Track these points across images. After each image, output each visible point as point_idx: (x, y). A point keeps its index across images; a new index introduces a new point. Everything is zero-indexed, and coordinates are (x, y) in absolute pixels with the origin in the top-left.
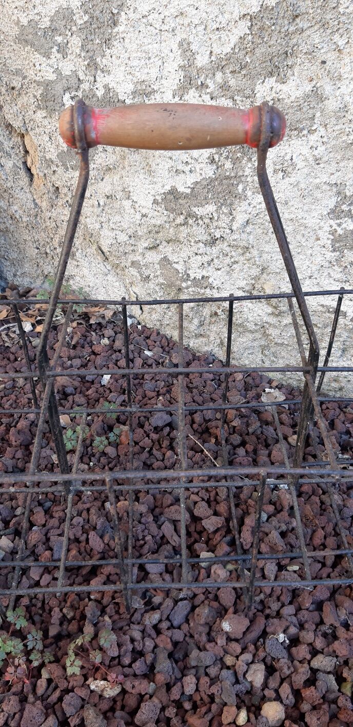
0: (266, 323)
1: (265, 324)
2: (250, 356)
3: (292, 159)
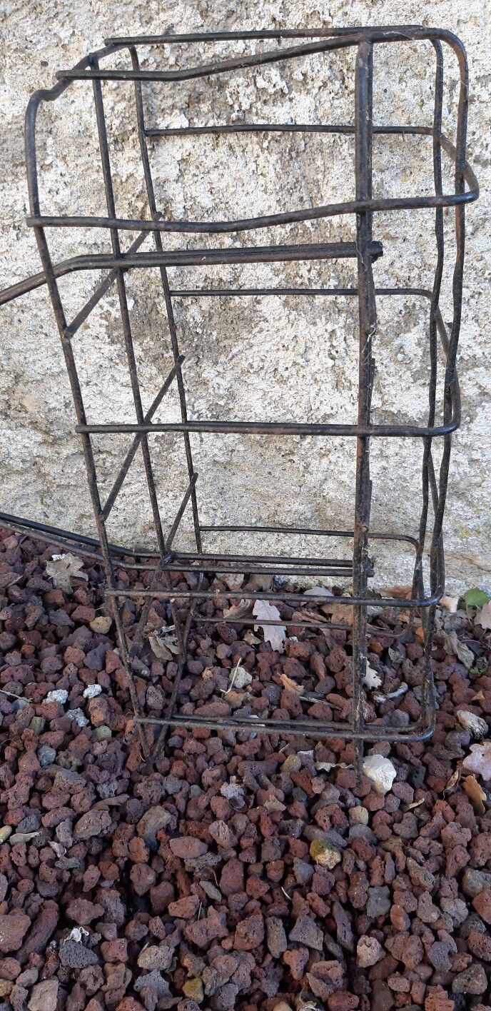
0: (38, 456)
1: (37, 459)
2: (25, 509)
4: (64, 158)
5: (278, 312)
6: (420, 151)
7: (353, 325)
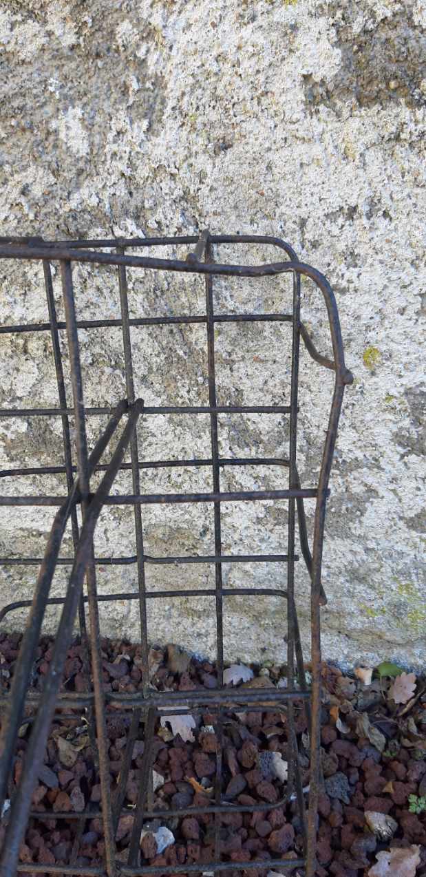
5: (164, 428)
6: (279, 284)
7: (236, 437)
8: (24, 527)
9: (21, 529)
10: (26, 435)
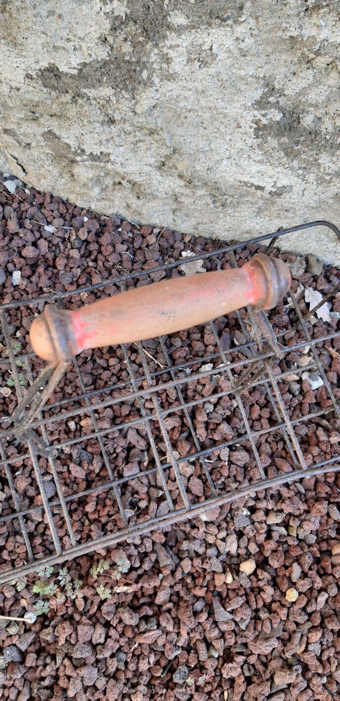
0: (178, 192)
2: (161, 216)
3: (211, 49)
4: (257, 18)
8: (243, 180)
9: (240, 182)
10: (278, 123)
